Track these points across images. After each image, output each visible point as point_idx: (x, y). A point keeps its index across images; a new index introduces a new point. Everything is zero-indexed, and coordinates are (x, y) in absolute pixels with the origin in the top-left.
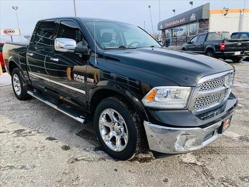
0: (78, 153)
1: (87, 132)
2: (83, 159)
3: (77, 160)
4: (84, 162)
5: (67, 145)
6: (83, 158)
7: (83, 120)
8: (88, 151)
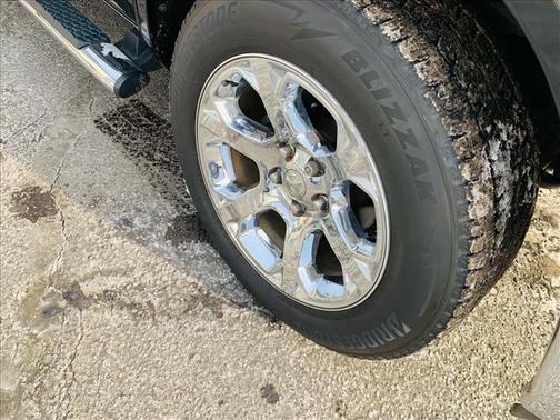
0: (90, 245)
1: (149, 115)
2: (108, 296)
3: (74, 296)
4: (114, 317)
5: (45, 186)
6: (112, 282)
7: (118, 74)
8: (139, 238)
